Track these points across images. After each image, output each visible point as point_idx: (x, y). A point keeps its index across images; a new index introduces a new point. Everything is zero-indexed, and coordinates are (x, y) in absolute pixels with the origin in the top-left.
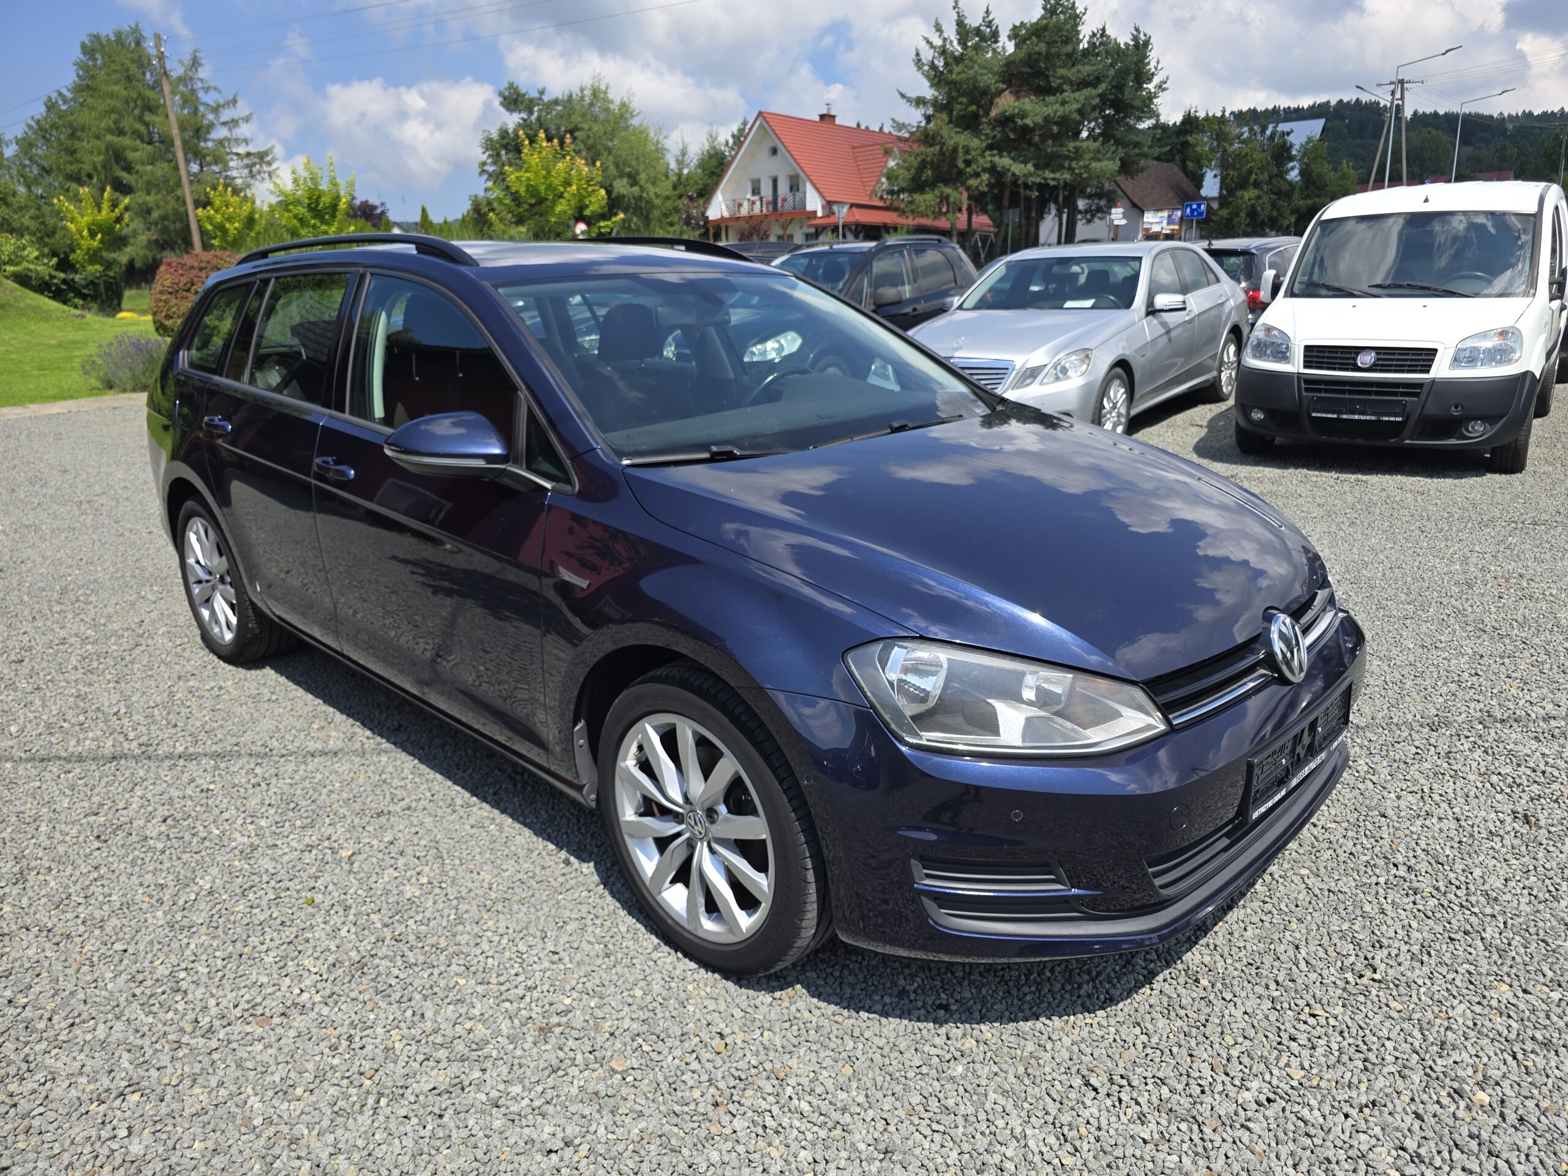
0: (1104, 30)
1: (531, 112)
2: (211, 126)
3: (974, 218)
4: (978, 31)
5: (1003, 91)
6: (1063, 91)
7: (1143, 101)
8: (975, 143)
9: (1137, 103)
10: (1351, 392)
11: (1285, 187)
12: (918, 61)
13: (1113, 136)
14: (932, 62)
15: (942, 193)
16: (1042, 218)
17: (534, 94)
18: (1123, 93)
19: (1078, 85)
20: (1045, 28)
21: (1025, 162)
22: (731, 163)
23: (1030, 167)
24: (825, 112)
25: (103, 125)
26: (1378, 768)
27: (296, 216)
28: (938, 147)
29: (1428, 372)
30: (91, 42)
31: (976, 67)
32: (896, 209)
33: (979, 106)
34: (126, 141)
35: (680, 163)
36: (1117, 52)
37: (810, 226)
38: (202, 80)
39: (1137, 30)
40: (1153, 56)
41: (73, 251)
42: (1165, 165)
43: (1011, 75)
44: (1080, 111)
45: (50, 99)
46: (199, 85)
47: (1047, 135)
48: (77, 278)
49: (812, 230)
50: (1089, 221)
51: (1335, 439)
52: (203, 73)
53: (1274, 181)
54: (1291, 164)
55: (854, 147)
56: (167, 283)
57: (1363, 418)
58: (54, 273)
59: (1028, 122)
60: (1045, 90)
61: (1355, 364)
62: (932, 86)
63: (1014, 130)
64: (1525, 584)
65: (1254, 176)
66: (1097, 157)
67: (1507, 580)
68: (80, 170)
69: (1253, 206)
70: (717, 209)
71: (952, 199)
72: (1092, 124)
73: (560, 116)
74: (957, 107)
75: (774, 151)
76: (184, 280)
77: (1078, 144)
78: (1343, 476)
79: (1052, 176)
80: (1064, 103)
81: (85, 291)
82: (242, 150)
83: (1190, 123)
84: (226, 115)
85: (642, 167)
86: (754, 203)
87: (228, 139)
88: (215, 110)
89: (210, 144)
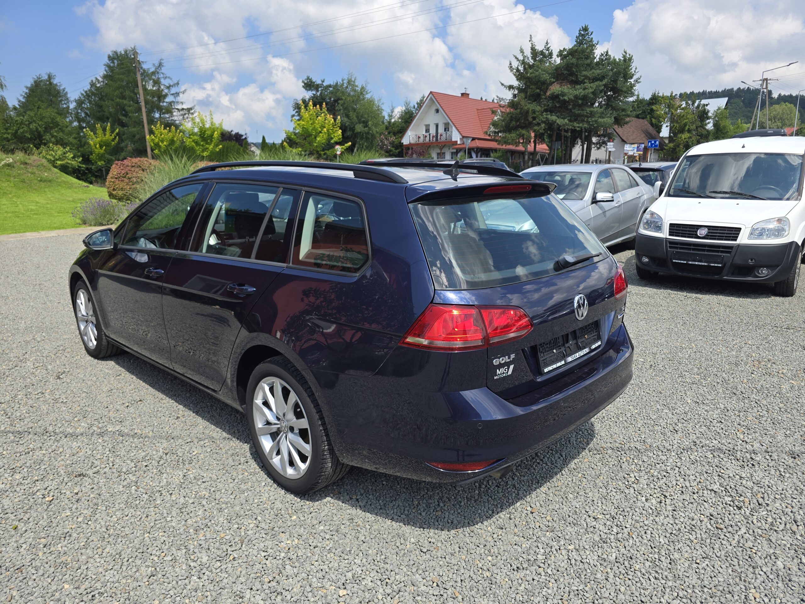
0: (607, 52)
1: (317, 91)
2: (166, 95)
3: (537, 146)
4: (542, 53)
5: (554, 82)
6: (585, 83)
7: (628, 88)
8: (538, 108)
9: (624, 89)
10: (694, 249)
11: (704, 132)
12: (511, 68)
13: (611, 106)
14: (518, 68)
15: (520, 133)
16: (574, 146)
17: (319, 82)
18: (617, 84)
19: (593, 80)
20: (576, 51)
21: (564, 118)
22: (415, 116)
23: (566, 120)
24: (464, 92)
25: (116, 94)
26: (641, 480)
27: (193, 141)
28: (519, 110)
29: (736, 240)
30: (113, 55)
31: (540, 71)
32: (496, 141)
33: (541, 90)
34: (125, 102)
35: (390, 116)
36: (615, 63)
37: (453, 149)
38: (163, 73)
39: (625, 52)
40: (634, 65)
41: (92, 154)
42: (640, 120)
43: (558, 74)
44: (593, 93)
45: (92, 81)
46: (162, 76)
47: (576, 105)
48: (93, 167)
49: (455, 151)
50: (598, 148)
51: (685, 274)
52: (163, 70)
53: (699, 129)
54: (708, 121)
55: (478, 110)
56: (115, 173)
57: (700, 264)
58: (80, 165)
59: (566, 98)
60: (576, 83)
61: (697, 235)
62: (517, 80)
63: (558, 102)
64: (769, 366)
65: (688, 127)
66: (602, 116)
67: (760, 363)
68: (103, 115)
69: (687, 142)
70: (408, 138)
71: (525, 136)
72: (601, 100)
73: (332, 93)
74: (529, 90)
75: (437, 111)
76: (123, 172)
77: (592, 109)
78: (689, 295)
79: (578, 125)
80: (584, 89)
81: (97, 174)
82: (180, 107)
83: (655, 99)
84: (173, 90)
85: (370, 118)
86: (426, 137)
87: (173, 102)
88: (168, 88)
89: (165, 104)
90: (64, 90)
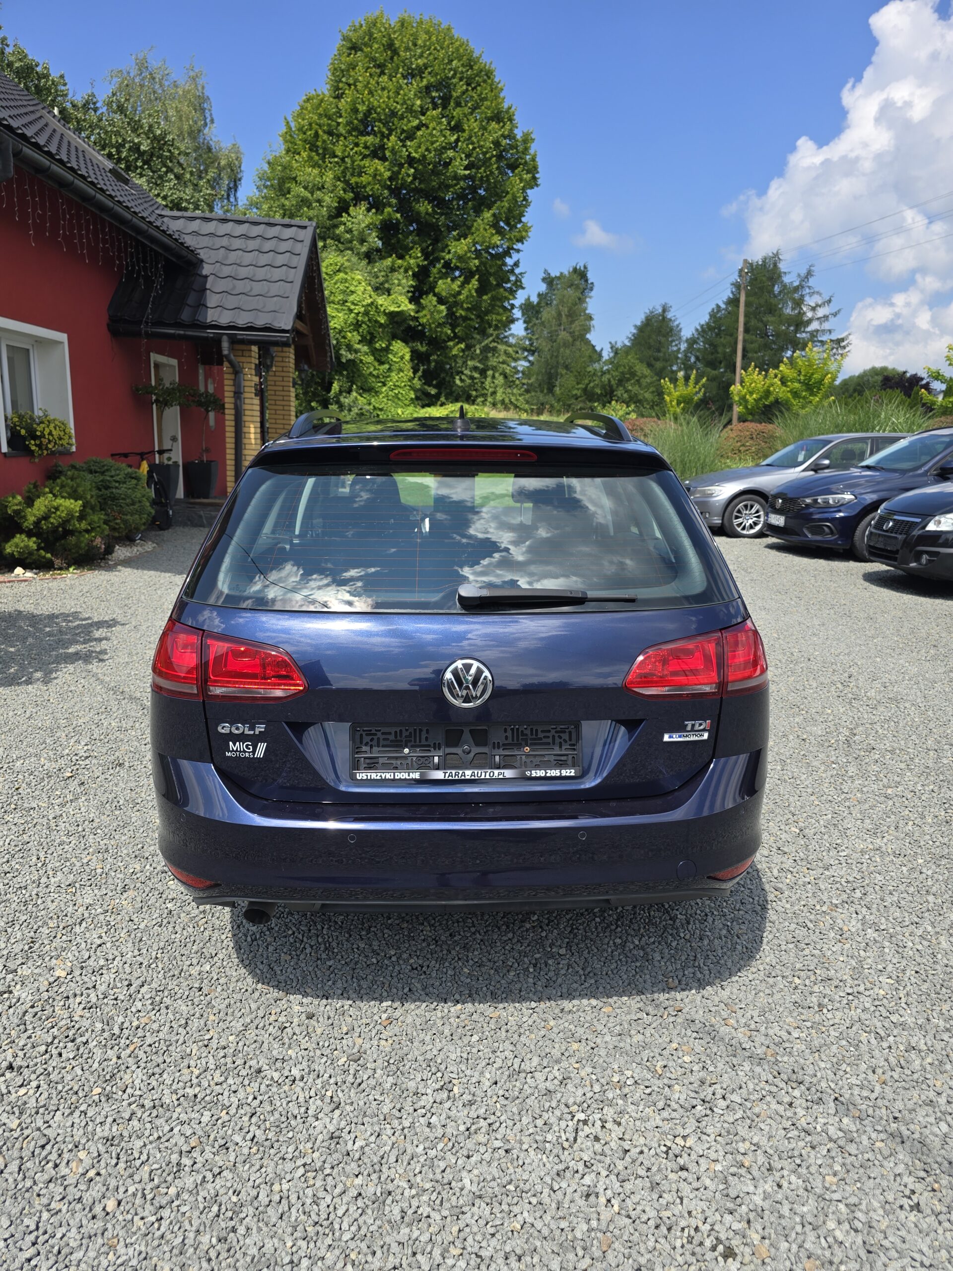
45: (713, 310)
82: (826, 338)
87: (817, 331)
88: (814, 309)
89: (804, 335)
90: (678, 326)
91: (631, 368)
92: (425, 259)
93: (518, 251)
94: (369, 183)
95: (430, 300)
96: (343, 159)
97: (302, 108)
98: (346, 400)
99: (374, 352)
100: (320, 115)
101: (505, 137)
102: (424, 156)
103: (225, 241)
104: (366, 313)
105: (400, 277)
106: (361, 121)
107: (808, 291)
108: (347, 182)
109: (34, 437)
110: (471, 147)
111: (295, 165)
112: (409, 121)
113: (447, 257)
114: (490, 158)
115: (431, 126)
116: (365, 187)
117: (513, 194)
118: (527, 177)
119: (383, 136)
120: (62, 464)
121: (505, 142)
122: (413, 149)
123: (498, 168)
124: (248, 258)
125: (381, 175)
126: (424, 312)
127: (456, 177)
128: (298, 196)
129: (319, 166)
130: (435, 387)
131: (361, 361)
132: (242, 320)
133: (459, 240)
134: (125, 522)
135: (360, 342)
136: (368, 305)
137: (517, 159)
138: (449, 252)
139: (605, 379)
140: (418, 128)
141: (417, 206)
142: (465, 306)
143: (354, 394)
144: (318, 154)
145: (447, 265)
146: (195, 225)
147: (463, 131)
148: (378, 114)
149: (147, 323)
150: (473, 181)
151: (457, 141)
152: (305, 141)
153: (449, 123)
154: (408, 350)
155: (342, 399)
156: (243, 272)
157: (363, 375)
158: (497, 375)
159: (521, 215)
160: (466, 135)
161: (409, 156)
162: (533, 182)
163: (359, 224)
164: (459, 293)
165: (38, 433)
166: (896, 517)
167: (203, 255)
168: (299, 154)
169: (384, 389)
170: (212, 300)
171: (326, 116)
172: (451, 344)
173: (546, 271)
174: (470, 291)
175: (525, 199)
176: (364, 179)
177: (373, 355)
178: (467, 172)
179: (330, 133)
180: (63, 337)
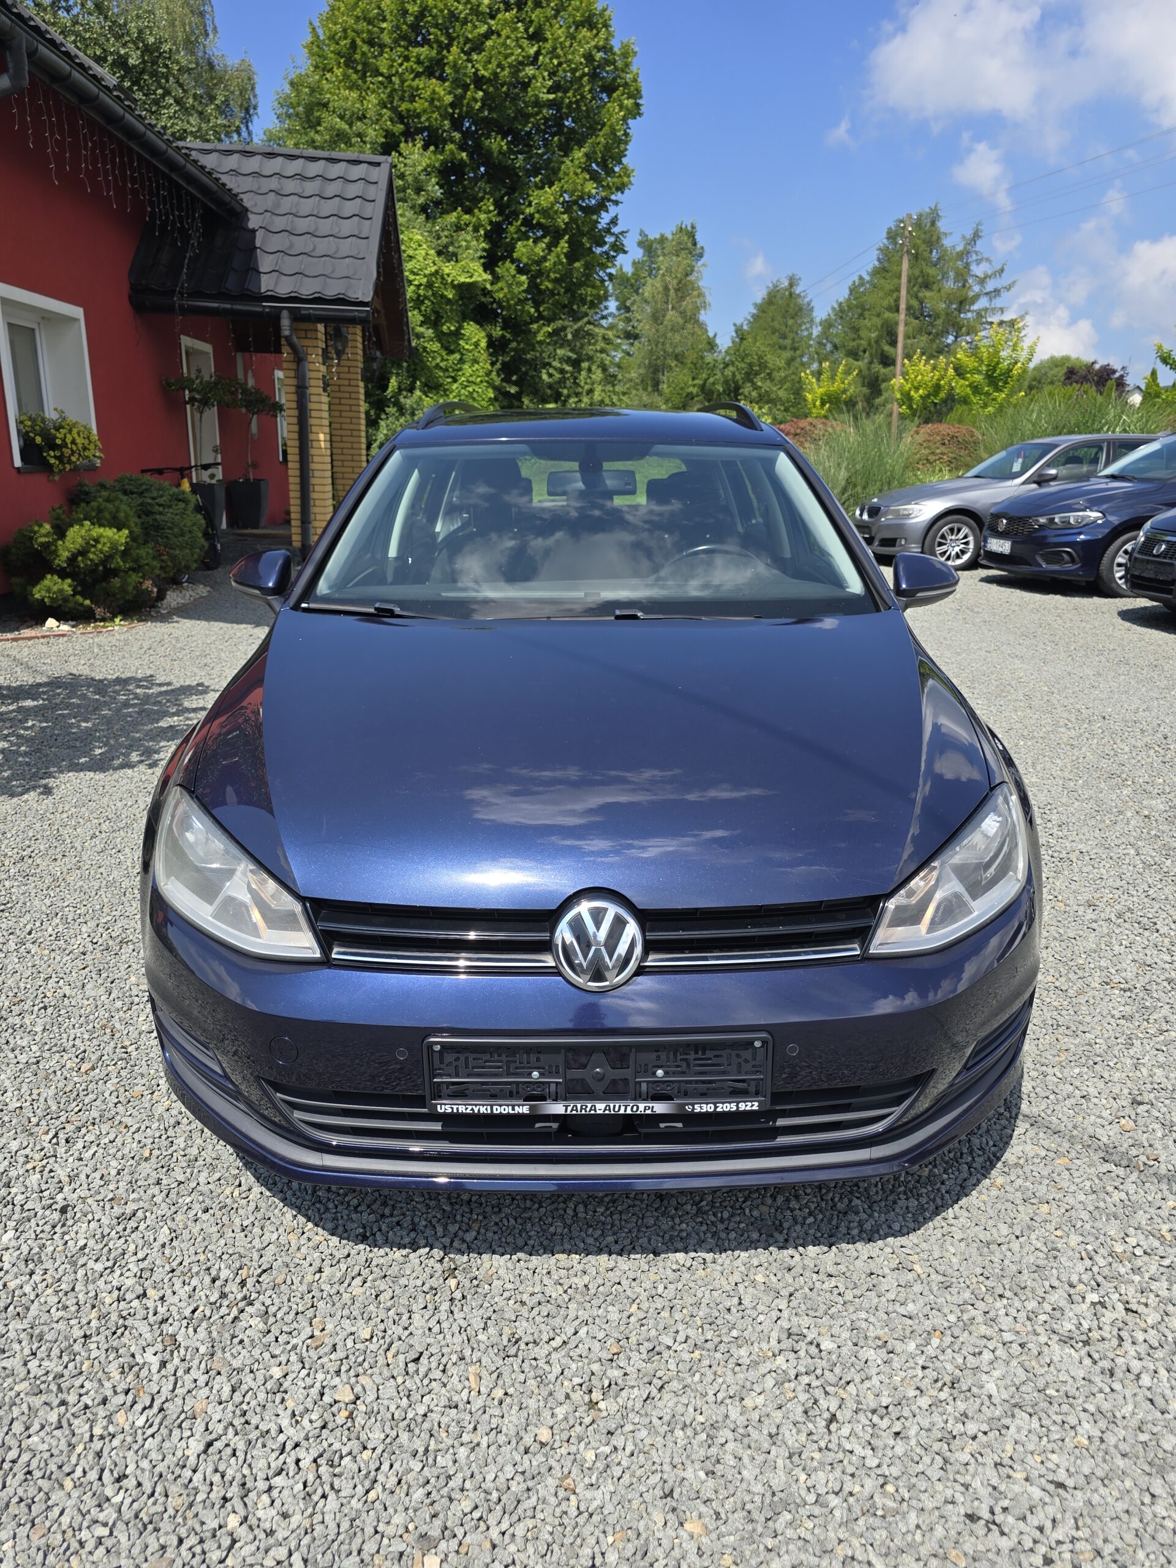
27: (970, 385)
30: (896, 226)
45: (854, 283)
82: (996, 319)
87: (986, 310)
88: (982, 281)
89: (969, 315)
90: (809, 304)
91: (760, 357)
92: (499, 214)
93: (616, 203)
94: (425, 111)
95: (507, 269)
96: (389, 78)
97: (333, 9)
98: (408, 402)
99: (440, 336)
100: (358, 18)
101: (599, 49)
102: (495, 74)
103: (274, 183)
104: (430, 285)
105: (469, 238)
106: (411, 26)
107: (974, 257)
108: (394, 110)
109: (53, 446)
110: (555, 62)
111: (326, 85)
112: (475, 27)
113: (528, 211)
114: (581, 77)
115: (504, 33)
116: (418, 116)
117: (611, 126)
118: (628, 102)
119: (442, 47)
120: (89, 483)
121: (599, 56)
122: (481, 65)
123: (590, 91)
124: (307, 206)
125: (440, 99)
126: (500, 285)
127: (537, 103)
128: (332, 128)
129: (358, 88)
130: (515, 383)
131: (425, 348)
132: (307, 289)
133: (542, 188)
134: (173, 558)
135: (422, 324)
136: (432, 275)
137: (615, 79)
138: (530, 205)
139: (728, 372)
140: (487, 36)
141: (487, 142)
142: (552, 275)
143: (418, 393)
144: (356, 72)
145: (528, 222)
146: (233, 161)
147: (546, 40)
148: (435, 17)
149: (181, 293)
150: (559, 110)
151: (538, 53)
152: (339, 54)
153: (526, 30)
154: (483, 334)
155: (402, 400)
156: (302, 225)
157: (428, 368)
158: (594, 368)
159: (622, 154)
160: (548, 45)
161: (475, 73)
162: (635, 112)
163: (414, 166)
164: (544, 259)
165: (58, 442)
166: (1169, 538)
167: (248, 201)
168: (331, 70)
169: (455, 386)
170: (265, 263)
171: (365, 19)
172: (535, 326)
173: (642, 233)
174: (558, 256)
175: (626, 134)
176: (419, 105)
177: (440, 341)
178: (552, 97)
179: (371, 43)
180: (78, 312)
